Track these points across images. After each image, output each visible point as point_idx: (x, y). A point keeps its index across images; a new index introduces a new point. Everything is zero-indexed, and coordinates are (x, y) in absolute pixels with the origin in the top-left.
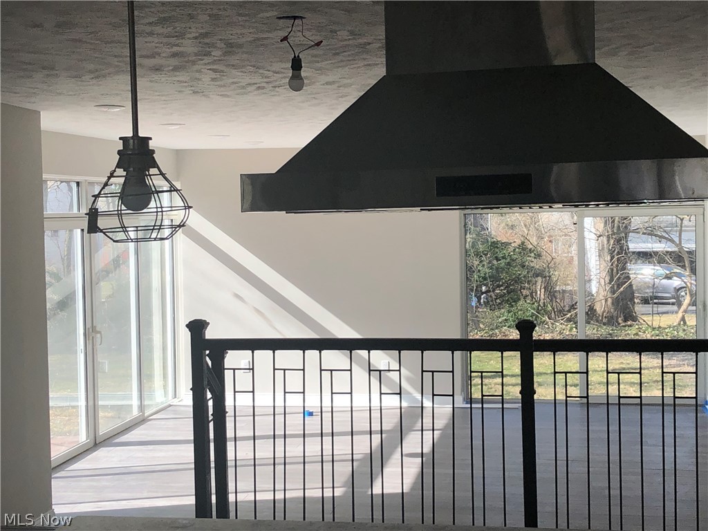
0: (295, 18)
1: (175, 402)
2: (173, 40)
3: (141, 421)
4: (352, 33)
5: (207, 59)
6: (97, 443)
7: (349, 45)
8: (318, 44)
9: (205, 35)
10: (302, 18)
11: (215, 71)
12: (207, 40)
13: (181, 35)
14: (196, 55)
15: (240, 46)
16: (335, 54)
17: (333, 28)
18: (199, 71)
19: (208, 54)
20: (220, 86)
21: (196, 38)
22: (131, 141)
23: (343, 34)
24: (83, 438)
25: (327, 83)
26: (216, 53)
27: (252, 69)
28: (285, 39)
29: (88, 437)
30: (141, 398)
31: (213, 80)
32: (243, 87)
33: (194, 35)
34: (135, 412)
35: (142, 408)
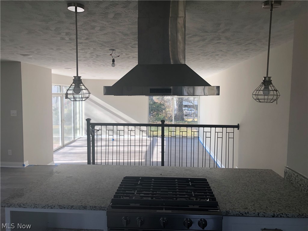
0: (113, 50)
1: (82, 137)
2: (84, 54)
3: (74, 141)
4: (126, 54)
5: (92, 59)
6: (64, 146)
7: (125, 57)
8: (119, 56)
9: (92, 53)
10: (115, 50)
11: (93, 61)
12: (92, 54)
13: (86, 53)
14: (90, 57)
15: (100, 56)
16: (122, 59)
17: (122, 53)
18: (90, 61)
19: (92, 57)
20: (95, 65)
21: (90, 54)
22: (76, 77)
23: (124, 54)
24: (60, 144)
25: (120, 65)
26: (94, 57)
27: (102, 61)
28: (111, 55)
29: (62, 144)
30: (74, 136)
31: (93, 63)
32: (100, 65)
33: (89, 53)
34: (73, 139)
35: (74, 138)
